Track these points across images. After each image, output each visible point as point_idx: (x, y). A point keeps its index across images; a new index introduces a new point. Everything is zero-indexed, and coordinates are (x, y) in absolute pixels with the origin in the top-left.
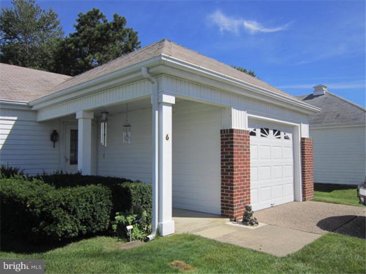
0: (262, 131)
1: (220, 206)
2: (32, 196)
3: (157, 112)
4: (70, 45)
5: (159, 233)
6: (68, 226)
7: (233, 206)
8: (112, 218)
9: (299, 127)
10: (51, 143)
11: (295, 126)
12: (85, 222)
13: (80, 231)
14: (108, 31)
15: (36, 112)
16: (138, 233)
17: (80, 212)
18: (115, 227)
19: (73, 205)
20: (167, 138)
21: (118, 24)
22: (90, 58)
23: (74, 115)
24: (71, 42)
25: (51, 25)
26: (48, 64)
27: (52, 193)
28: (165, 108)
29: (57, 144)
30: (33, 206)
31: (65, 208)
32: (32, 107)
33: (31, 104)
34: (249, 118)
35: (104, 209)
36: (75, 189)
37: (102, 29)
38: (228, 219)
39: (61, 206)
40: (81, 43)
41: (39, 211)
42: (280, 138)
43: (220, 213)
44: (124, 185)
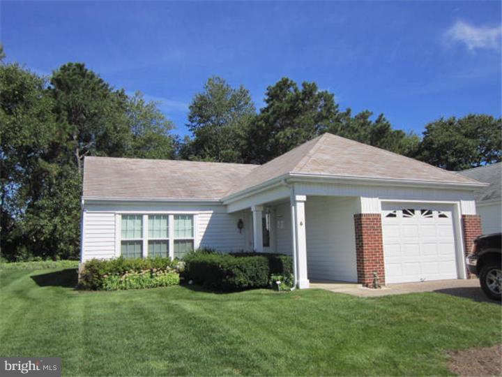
0: (405, 212)
1: (357, 276)
2: (222, 262)
3: (293, 207)
4: (260, 123)
5: (298, 287)
6: (241, 279)
7: (364, 274)
8: (270, 278)
9: (459, 205)
10: (238, 230)
11: (453, 204)
12: (252, 278)
13: (249, 284)
14: (297, 103)
15: (226, 205)
16: (284, 286)
17: (249, 273)
18: (271, 283)
19: (244, 267)
20: (301, 224)
21: (309, 92)
22: (281, 135)
23: (250, 209)
24: (261, 119)
25: (242, 103)
26: (240, 145)
27: (233, 260)
28: (298, 204)
29: (243, 230)
30: (223, 267)
31: (240, 268)
32: (222, 202)
33: (222, 200)
34: (382, 203)
35: (264, 271)
36: (246, 258)
37: (291, 101)
38: (361, 285)
39: (237, 267)
40: (272, 119)
41: (225, 269)
42: (431, 217)
43: (357, 281)
44: (278, 257)
